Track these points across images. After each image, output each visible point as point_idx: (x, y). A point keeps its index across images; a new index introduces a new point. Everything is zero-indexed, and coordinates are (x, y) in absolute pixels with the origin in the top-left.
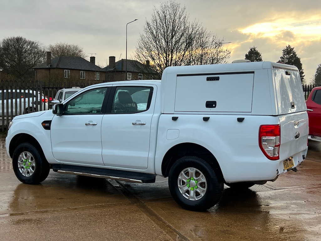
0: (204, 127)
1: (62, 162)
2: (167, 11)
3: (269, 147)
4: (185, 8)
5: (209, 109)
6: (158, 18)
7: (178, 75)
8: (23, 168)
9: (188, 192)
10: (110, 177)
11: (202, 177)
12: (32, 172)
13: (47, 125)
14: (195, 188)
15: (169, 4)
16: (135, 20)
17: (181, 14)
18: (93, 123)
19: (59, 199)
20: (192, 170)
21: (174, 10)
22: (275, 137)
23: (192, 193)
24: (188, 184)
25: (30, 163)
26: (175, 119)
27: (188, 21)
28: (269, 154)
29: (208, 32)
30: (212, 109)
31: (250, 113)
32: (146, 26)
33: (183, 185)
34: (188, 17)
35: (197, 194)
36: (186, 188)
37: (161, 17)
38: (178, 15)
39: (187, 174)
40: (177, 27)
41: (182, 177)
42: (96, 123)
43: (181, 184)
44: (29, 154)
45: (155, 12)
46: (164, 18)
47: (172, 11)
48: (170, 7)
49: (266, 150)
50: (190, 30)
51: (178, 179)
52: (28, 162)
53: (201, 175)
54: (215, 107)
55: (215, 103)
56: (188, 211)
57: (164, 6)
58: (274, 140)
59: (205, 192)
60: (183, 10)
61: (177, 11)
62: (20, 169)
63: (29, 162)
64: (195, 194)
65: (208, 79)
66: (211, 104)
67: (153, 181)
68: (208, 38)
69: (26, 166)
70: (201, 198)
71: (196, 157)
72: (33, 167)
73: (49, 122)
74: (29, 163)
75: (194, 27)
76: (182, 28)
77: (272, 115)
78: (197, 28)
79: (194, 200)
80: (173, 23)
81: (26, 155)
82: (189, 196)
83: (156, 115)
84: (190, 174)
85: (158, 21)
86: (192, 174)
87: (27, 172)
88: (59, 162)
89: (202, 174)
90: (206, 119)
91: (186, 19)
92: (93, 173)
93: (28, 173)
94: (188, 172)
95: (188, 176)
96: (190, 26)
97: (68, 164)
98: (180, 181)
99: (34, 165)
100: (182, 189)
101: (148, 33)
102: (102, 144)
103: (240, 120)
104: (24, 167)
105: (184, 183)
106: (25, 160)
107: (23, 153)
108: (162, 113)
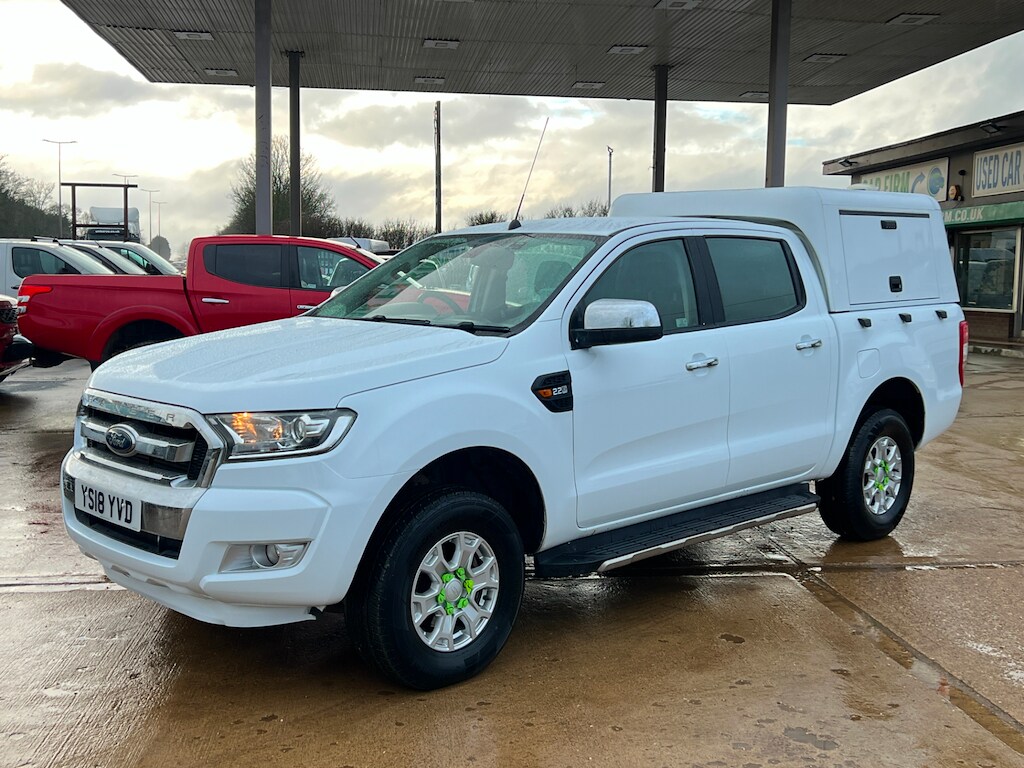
1: (592, 529)
5: (895, 295)
7: (842, 212)
11: (896, 453)
13: (558, 391)
14: (885, 483)
18: (708, 361)
26: (867, 324)
30: (899, 295)
31: (939, 299)
42: (716, 360)
44: (469, 543)
54: (901, 289)
55: (899, 280)
65: (885, 225)
66: (895, 284)
70: (893, 501)
71: (889, 410)
74: (471, 583)
79: (885, 511)
81: (450, 551)
84: (879, 453)
88: (582, 531)
89: (895, 446)
90: (905, 318)
93: (459, 627)
94: (875, 450)
99: (495, 581)
102: (728, 424)
103: (942, 315)
106: (446, 577)
107: (439, 545)
108: (832, 310)
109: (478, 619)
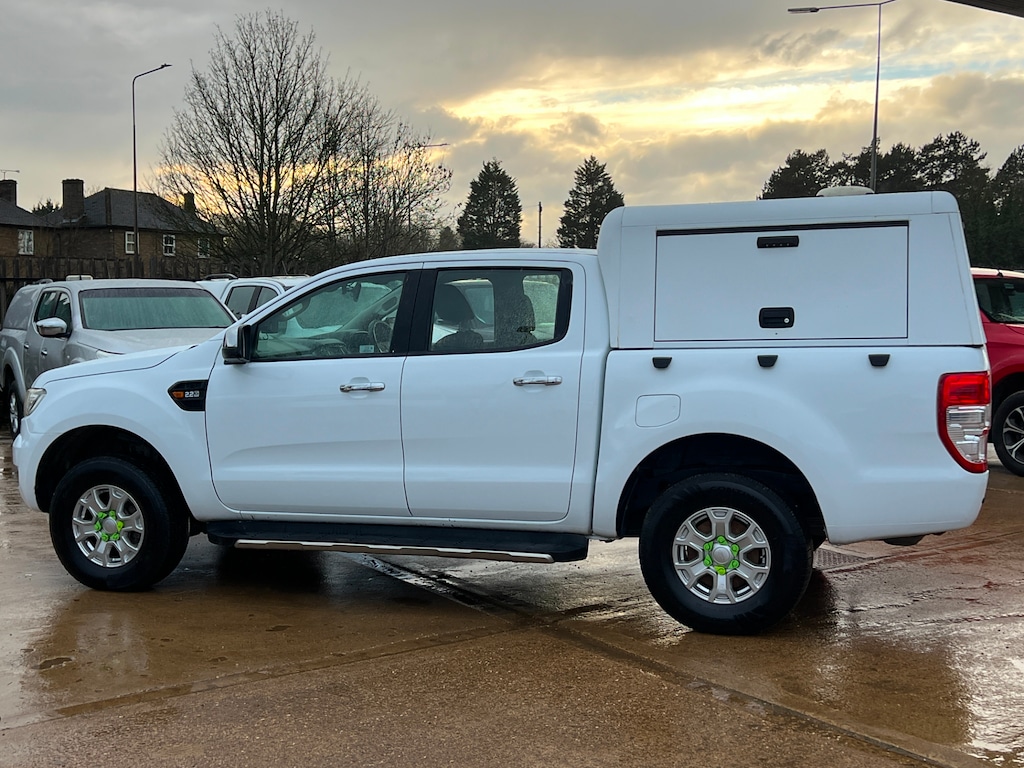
0: (763, 386)
1: (247, 513)
2: (258, 41)
3: (967, 437)
4: (312, 37)
5: (770, 332)
6: (229, 62)
7: (660, 233)
8: (93, 540)
9: (707, 580)
10: (440, 549)
11: (754, 533)
12: (130, 552)
13: (190, 394)
14: (731, 566)
15: (263, 21)
16: (163, 67)
17: (302, 54)
18: (368, 385)
19: (273, 630)
20: (720, 516)
21: (280, 40)
22: (983, 407)
23: (722, 582)
24: (707, 557)
25: (122, 521)
26: (661, 364)
27: (327, 75)
28: (967, 457)
29: (384, 111)
30: (782, 332)
31: (904, 340)
32: (193, 86)
33: (687, 559)
34: (327, 63)
35: (737, 583)
36: (699, 569)
37: (239, 59)
38: (292, 56)
39: (704, 525)
40: (290, 92)
41: (686, 536)
42: (381, 385)
43: (682, 558)
44: (119, 495)
45: (221, 43)
46: (250, 62)
47: (274, 44)
48: (266, 29)
49: (958, 443)
50: (336, 103)
51: (675, 543)
52: (111, 519)
53: (750, 529)
54: (790, 324)
55: (789, 313)
56: (713, 637)
57: (247, 27)
58: (980, 416)
59: (765, 577)
60: (307, 40)
61: (290, 43)
62: (80, 545)
63: (117, 518)
64: (730, 586)
65: (763, 243)
66: (775, 318)
67: (580, 553)
68: (383, 129)
69: (104, 531)
70: (751, 594)
71: (733, 475)
72: (133, 537)
73: (201, 386)
74: (120, 524)
75: (346, 92)
76: (310, 95)
77: (971, 344)
78: (355, 99)
79: (729, 602)
80: (277, 80)
81: (105, 498)
82: (707, 591)
83: (595, 354)
84: (714, 526)
85: (232, 72)
86: (720, 526)
87: (108, 552)
88: (235, 512)
89: (754, 524)
90: (767, 362)
91: (320, 69)
92: (373, 541)
93: (114, 553)
94: (707, 520)
95: (708, 532)
96: (336, 91)
97: (271, 518)
98: (679, 547)
99: (140, 528)
100: (689, 573)
101: (198, 109)
102: (404, 448)
103: (879, 361)
104: (98, 536)
105: (691, 555)
106: (100, 514)
107: (94, 491)
108: (612, 346)
109: (128, 551)
